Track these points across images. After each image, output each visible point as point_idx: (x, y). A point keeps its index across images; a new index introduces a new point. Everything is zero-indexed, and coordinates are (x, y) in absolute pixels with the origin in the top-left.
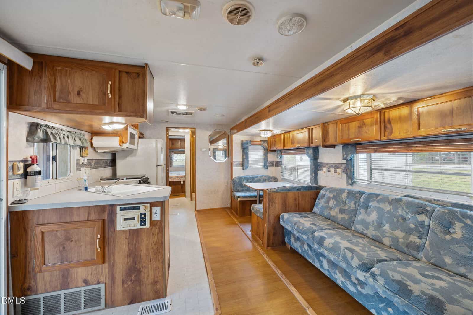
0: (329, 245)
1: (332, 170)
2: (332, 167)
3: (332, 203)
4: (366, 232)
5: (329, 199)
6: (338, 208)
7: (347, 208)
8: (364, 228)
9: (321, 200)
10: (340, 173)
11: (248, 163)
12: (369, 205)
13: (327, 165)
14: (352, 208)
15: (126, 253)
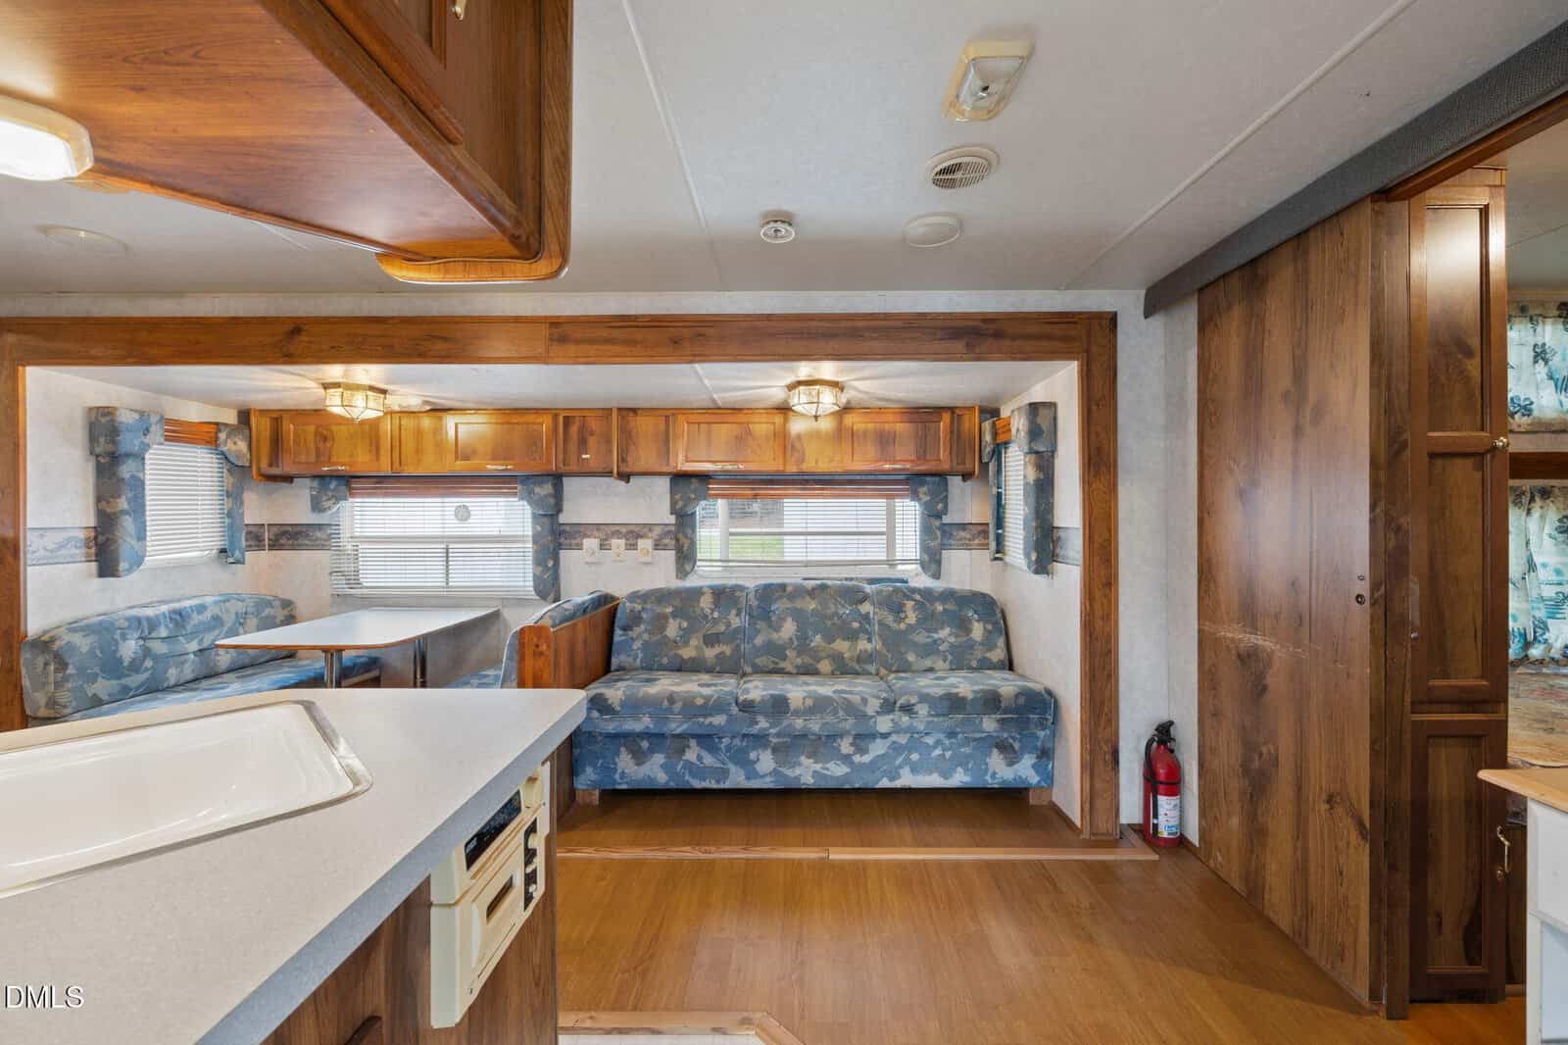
1: (618, 543)
2: (617, 534)
3: (672, 629)
5: (660, 622)
6: (697, 635)
7: (722, 628)
9: (635, 628)
10: (650, 550)
11: (142, 536)
12: (772, 609)
13: (598, 530)
14: (734, 626)
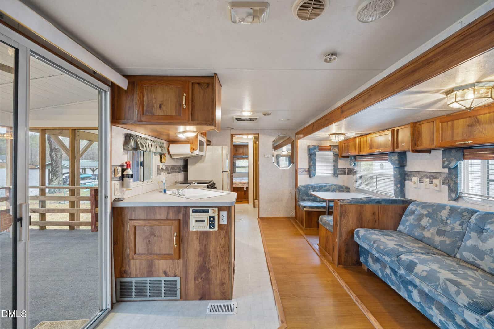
0: (421, 273)
1: (426, 180)
2: (426, 176)
3: (425, 221)
4: (479, 262)
5: (420, 217)
6: (434, 228)
7: (448, 228)
8: (475, 257)
9: (410, 217)
10: (438, 184)
11: (315, 170)
12: (485, 228)
13: (419, 174)
14: (456, 230)
15: (197, 253)
